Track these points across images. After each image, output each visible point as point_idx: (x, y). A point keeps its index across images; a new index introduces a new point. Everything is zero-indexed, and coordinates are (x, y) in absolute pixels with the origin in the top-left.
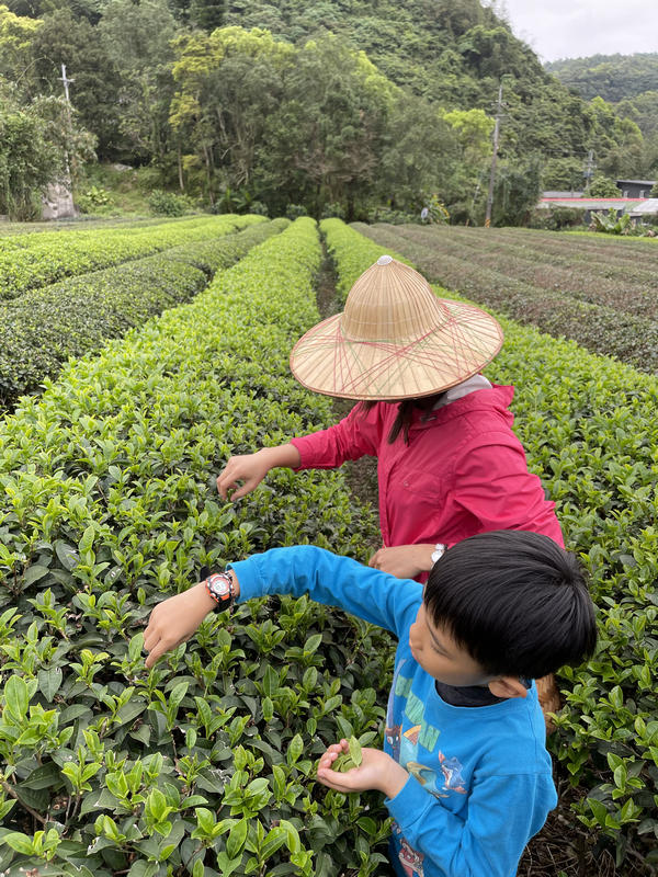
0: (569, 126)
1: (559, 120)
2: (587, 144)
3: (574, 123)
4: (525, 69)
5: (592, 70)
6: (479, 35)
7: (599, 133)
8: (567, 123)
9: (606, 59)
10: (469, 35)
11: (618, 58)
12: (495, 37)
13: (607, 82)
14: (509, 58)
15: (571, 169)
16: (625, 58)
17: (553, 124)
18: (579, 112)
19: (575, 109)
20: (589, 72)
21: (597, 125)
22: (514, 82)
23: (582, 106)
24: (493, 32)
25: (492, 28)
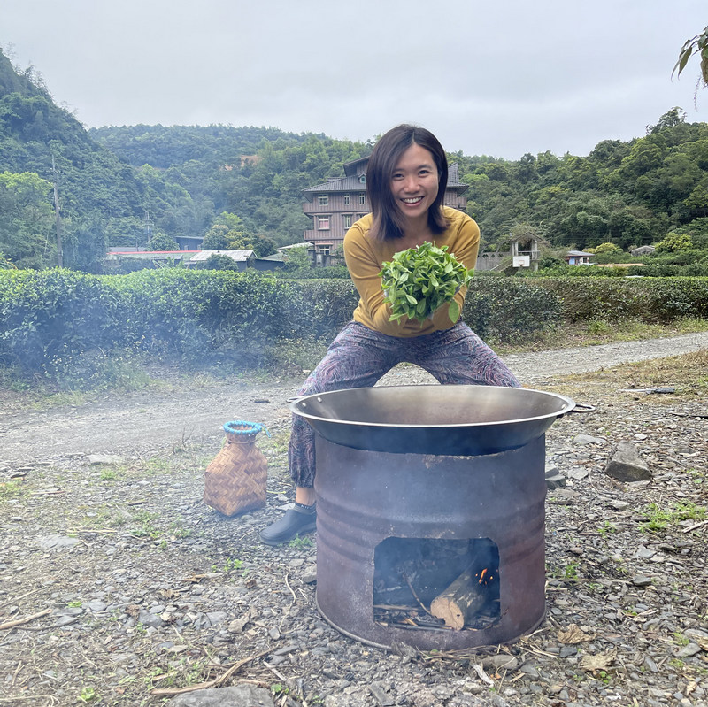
0: (125, 190)
1: (114, 184)
2: (143, 205)
3: (128, 187)
4: (71, 136)
5: (138, 138)
6: (17, 100)
7: (153, 196)
8: (121, 186)
9: (148, 128)
10: (6, 101)
11: (159, 128)
12: (35, 104)
13: (154, 149)
14: (52, 126)
15: (133, 227)
16: (166, 129)
17: (108, 187)
18: (131, 178)
19: (126, 175)
20: (134, 140)
21: (150, 189)
22: (62, 148)
23: (133, 172)
24: (32, 99)
25: (30, 95)
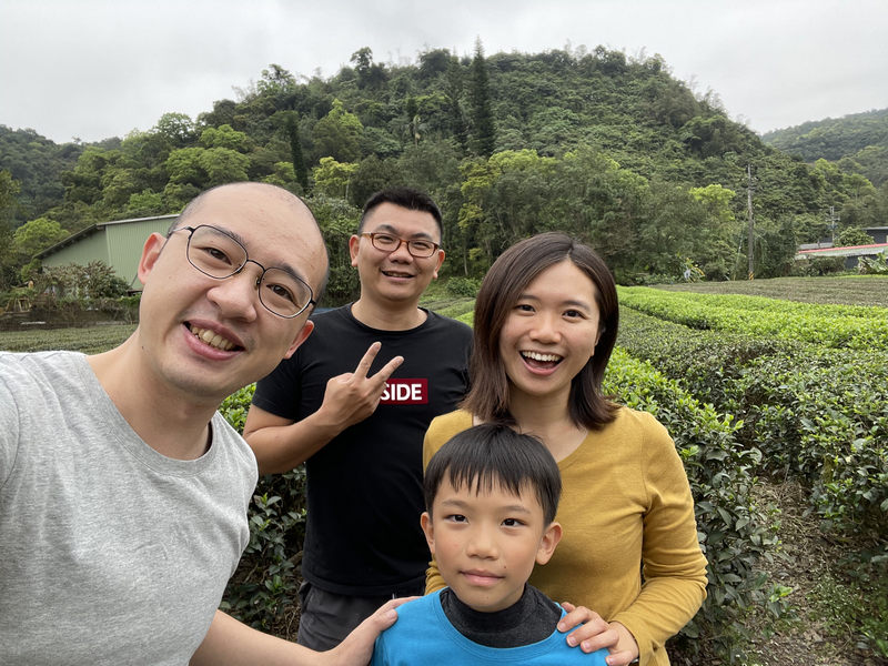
0: (799, 188)
1: (787, 184)
2: (819, 200)
3: (803, 185)
4: (745, 145)
5: (804, 136)
6: (698, 124)
7: (828, 190)
8: (795, 185)
9: (816, 124)
10: (688, 126)
11: (828, 122)
12: (713, 124)
13: (823, 144)
14: (729, 139)
15: (808, 224)
16: (837, 121)
17: (781, 188)
18: (805, 174)
19: (801, 173)
20: (802, 138)
21: (826, 183)
22: (736, 158)
23: (808, 170)
24: (710, 120)
25: (709, 116)
